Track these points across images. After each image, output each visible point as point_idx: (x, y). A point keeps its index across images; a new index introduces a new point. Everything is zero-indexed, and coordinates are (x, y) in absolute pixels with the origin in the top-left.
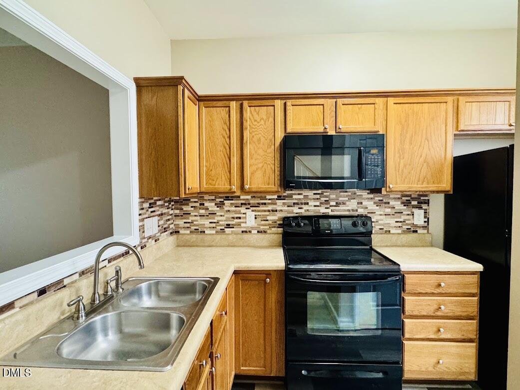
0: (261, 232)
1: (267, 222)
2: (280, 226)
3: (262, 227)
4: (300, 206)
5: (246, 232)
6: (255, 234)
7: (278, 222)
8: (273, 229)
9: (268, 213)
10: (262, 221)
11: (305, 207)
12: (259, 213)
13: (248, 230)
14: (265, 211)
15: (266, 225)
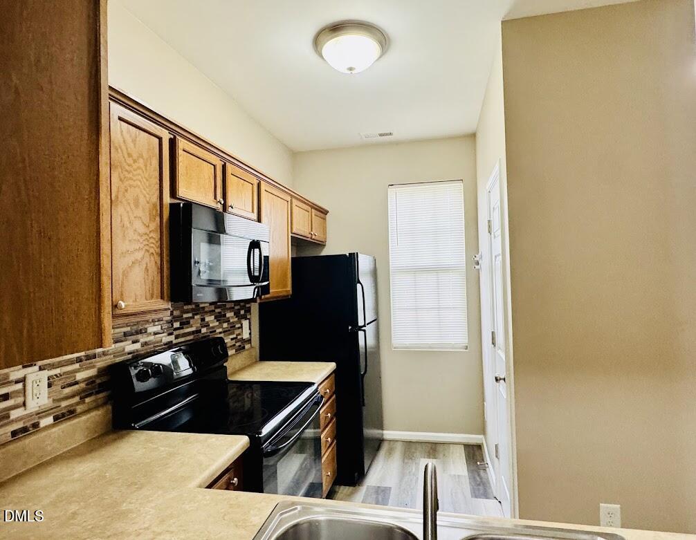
0: (63, 415)
1: (76, 387)
2: (101, 388)
3: (64, 404)
4: (134, 338)
5: (24, 430)
6: (48, 427)
7: (98, 381)
8: (87, 400)
9: (77, 366)
10: (63, 388)
11: (143, 339)
12: (57, 371)
13: (28, 424)
14: (71, 362)
15: (73, 396)
